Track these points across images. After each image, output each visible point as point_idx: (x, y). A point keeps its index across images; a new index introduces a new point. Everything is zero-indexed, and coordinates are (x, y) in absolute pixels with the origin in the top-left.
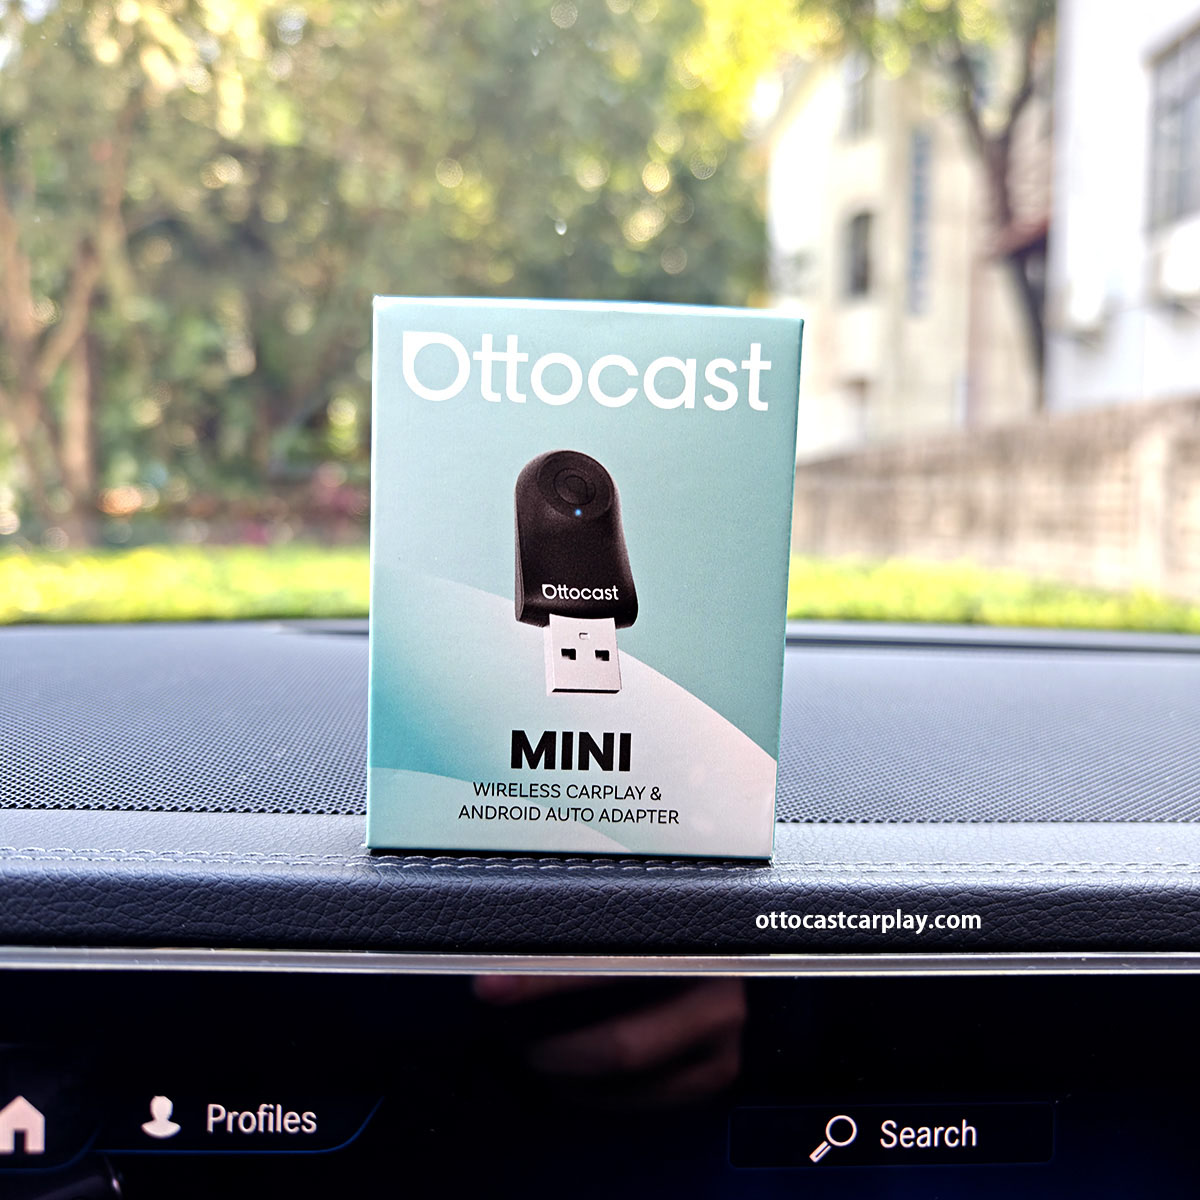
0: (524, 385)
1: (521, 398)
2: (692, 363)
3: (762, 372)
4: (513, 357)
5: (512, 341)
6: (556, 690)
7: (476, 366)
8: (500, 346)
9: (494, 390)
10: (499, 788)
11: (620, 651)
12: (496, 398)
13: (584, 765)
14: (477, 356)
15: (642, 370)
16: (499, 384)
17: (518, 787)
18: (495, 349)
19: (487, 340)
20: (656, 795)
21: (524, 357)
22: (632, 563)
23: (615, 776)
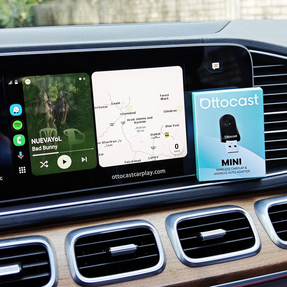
0: (219, 105)
1: (219, 107)
2: (246, 98)
3: (257, 99)
4: (217, 101)
5: (217, 98)
6: (228, 153)
7: (212, 103)
8: (215, 99)
9: (215, 106)
10: (221, 169)
11: (238, 145)
12: (215, 107)
13: (234, 164)
14: (212, 101)
15: (238, 100)
16: (215, 105)
17: (223, 169)
18: (214, 100)
19: (213, 98)
20: (246, 168)
21: (219, 101)
22: (239, 131)
23: (239, 166)
